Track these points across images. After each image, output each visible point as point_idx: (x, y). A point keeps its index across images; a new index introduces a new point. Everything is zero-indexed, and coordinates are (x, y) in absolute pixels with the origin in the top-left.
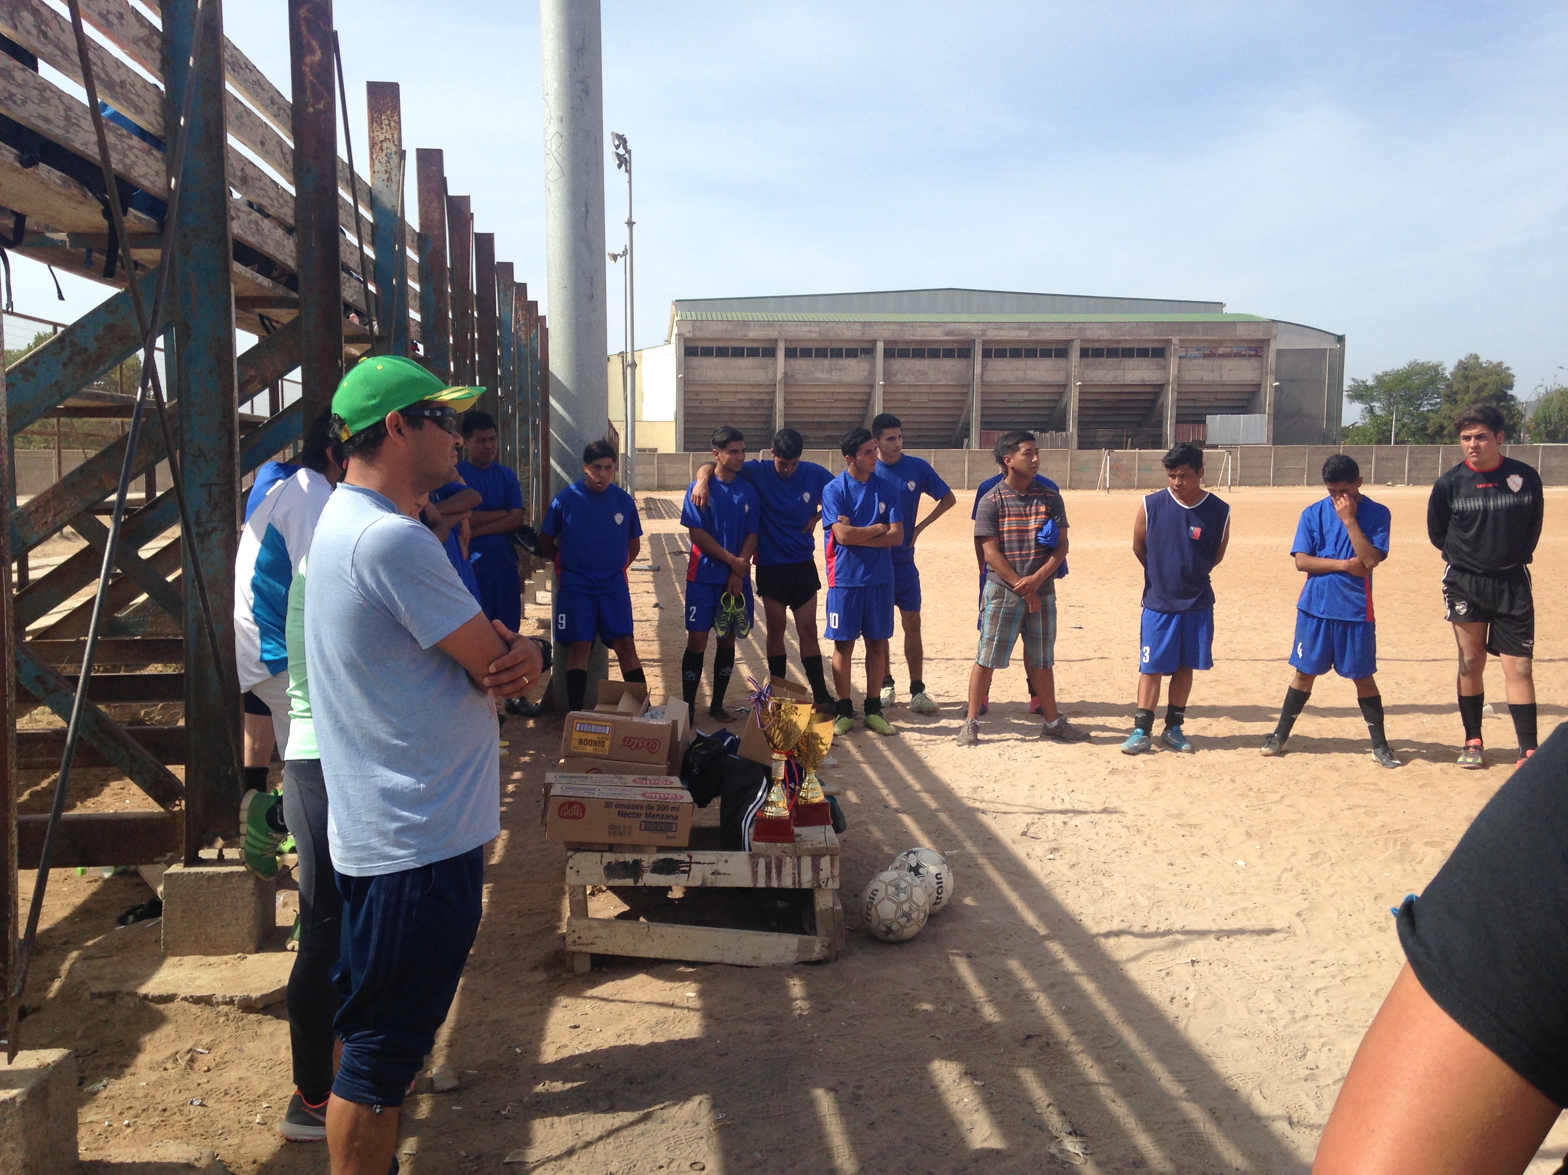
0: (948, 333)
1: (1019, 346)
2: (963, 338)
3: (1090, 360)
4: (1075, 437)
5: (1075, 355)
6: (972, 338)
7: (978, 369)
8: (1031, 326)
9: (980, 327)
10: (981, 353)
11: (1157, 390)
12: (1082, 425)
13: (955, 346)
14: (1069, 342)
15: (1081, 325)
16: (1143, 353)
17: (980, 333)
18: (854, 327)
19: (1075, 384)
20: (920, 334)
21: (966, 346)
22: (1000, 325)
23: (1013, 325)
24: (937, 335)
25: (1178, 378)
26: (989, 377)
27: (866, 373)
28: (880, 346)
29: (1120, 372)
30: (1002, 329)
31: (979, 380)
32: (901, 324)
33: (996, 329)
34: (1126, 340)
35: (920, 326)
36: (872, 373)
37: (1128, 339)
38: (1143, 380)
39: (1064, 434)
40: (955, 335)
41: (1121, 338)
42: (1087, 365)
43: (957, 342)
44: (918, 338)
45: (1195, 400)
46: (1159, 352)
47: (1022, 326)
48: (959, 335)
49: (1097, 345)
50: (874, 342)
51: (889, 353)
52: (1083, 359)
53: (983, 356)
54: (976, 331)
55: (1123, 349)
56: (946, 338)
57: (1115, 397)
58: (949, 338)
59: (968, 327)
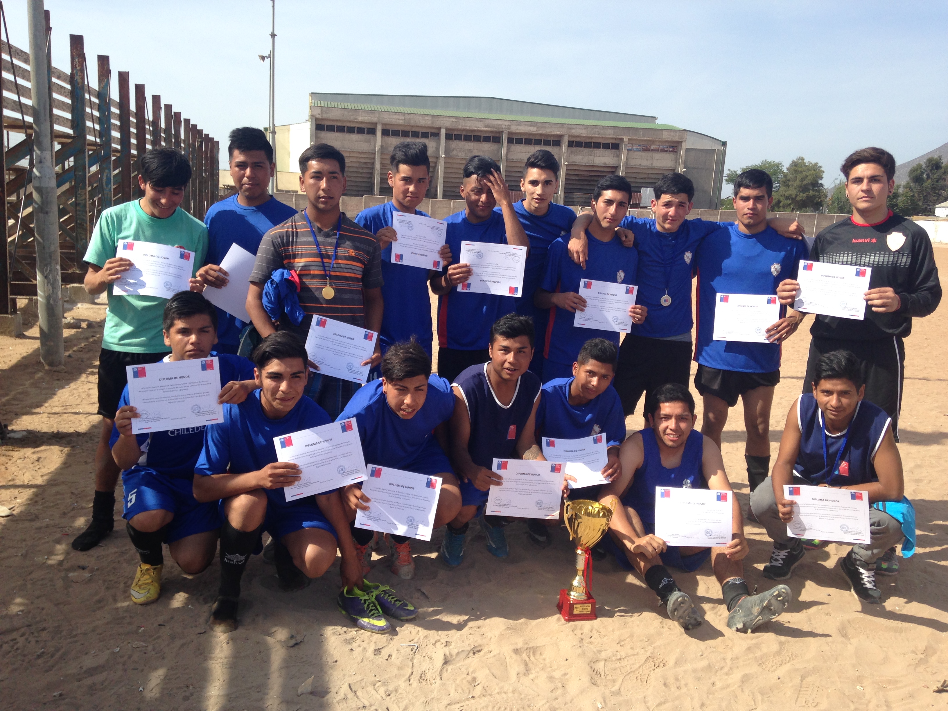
0: (487, 126)
1: (531, 137)
2: (495, 129)
3: (574, 149)
4: (562, 197)
6: (501, 130)
7: (504, 151)
8: (539, 125)
9: (507, 123)
10: (507, 141)
12: (568, 190)
13: (491, 135)
14: (561, 136)
15: (569, 126)
16: (606, 146)
17: (506, 127)
18: (427, 118)
20: (469, 125)
21: (498, 135)
22: (519, 123)
23: (527, 123)
24: (480, 127)
25: (626, 163)
26: (511, 156)
27: (434, 149)
28: (443, 132)
29: (591, 158)
30: (520, 125)
31: (505, 158)
32: (457, 118)
33: (517, 125)
34: (596, 137)
35: (469, 120)
36: (438, 149)
38: (605, 163)
40: (491, 128)
41: (593, 135)
42: (572, 152)
43: (492, 132)
44: (468, 128)
45: (635, 178)
46: (616, 146)
47: (533, 124)
48: (494, 127)
49: (578, 140)
50: (440, 129)
51: (449, 137)
52: (570, 148)
54: (504, 125)
55: (594, 143)
56: (485, 129)
57: (588, 173)
58: (487, 129)
59: (499, 122)
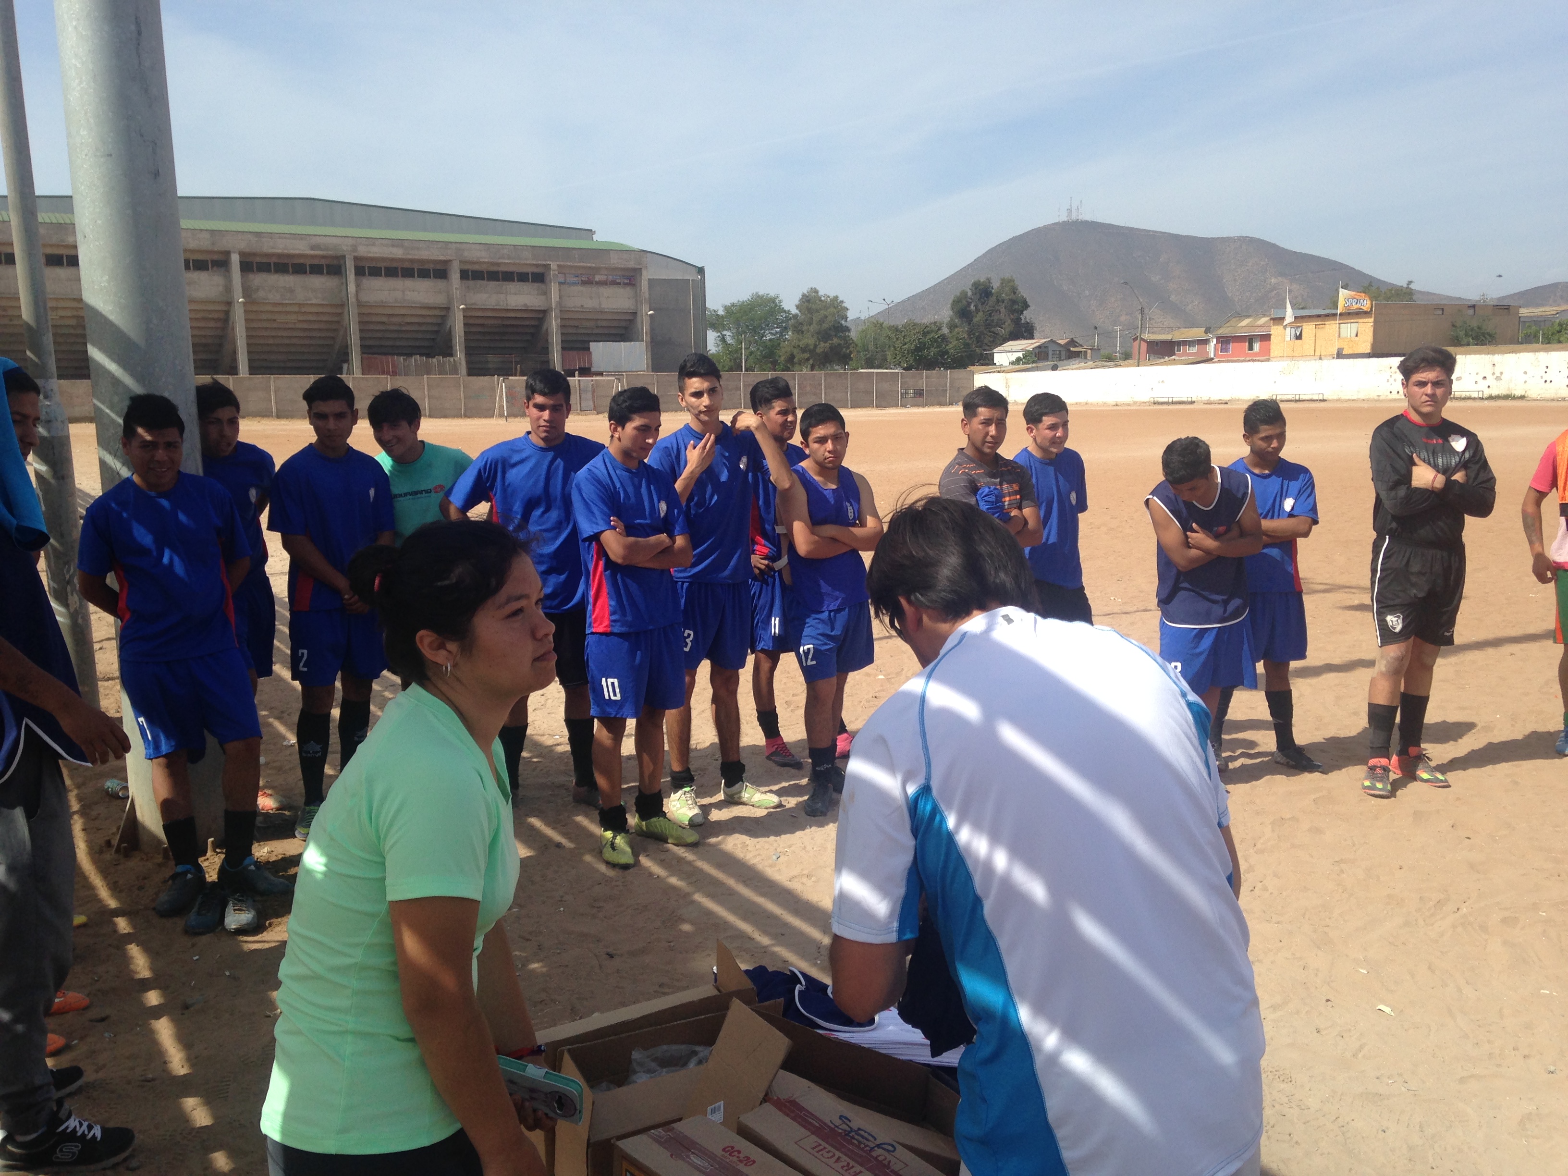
0: (313, 248)
1: (395, 265)
2: (330, 253)
3: (471, 283)
4: (464, 363)
5: (455, 276)
6: (340, 253)
7: (352, 288)
8: (406, 244)
9: (350, 242)
10: (353, 271)
11: (541, 316)
12: (469, 351)
13: (323, 262)
14: (447, 262)
16: (523, 277)
17: (350, 248)
18: (204, 236)
19: (458, 308)
20: (280, 247)
21: (335, 262)
22: (372, 241)
23: (384, 242)
24: (300, 248)
25: (559, 304)
26: (365, 297)
27: (221, 288)
28: (235, 259)
29: (502, 296)
30: (373, 245)
31: (354, 300)
32: (258, 234)
33: (367, 245)
34: (505, 263)
35: (280, 238)
36: (228, 289)
37: (507, 263)
38: (525, 305)
39: (452, 359)
40: (321, 250)
41: (501, 261)
42: (469, 288)
43: (324, 257)
44: (280, 251)
45: (577, 327)
46: (539, 278)
47: (395, 243)
48: (327, 249)
49: (476, 267)
50: (228, 253)
51: (247, 267)
52: (464, 281)
53: (356, 274)
54: (345, 246)
55: (503, 273)
56: (312, 252)
57: (499, 322)
58: (316, 252)
59: (335, 241)
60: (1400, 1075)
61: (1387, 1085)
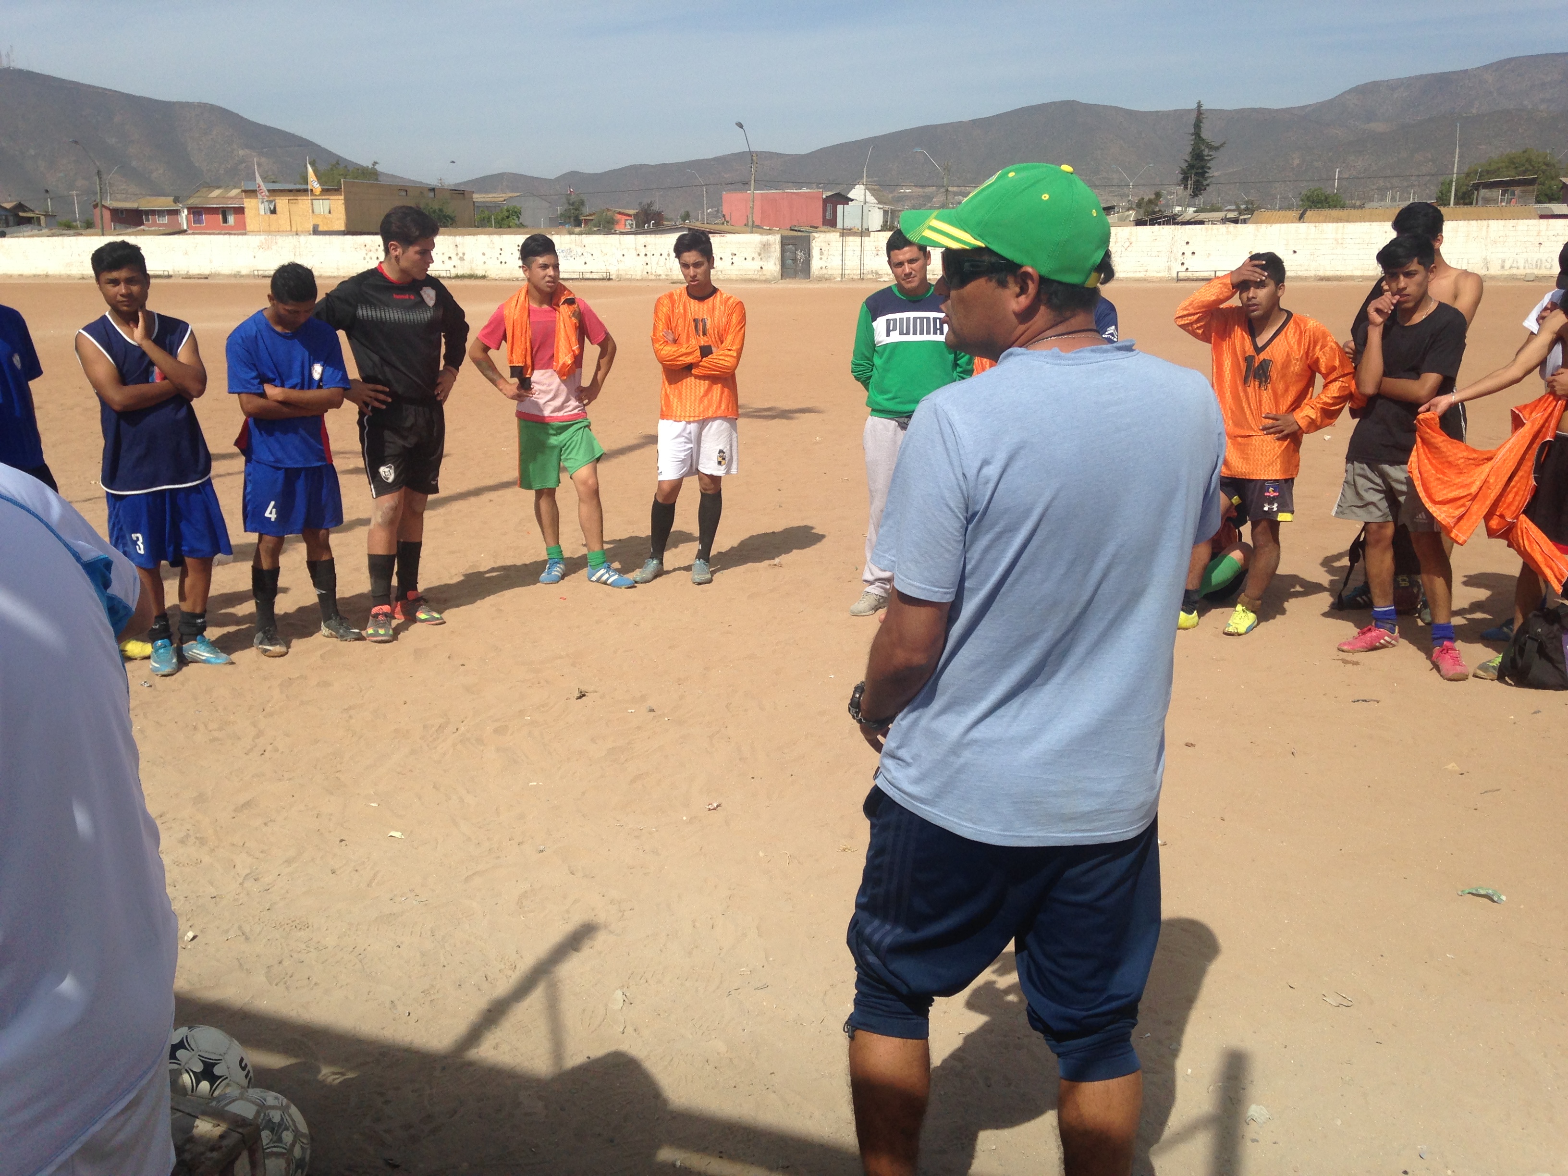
60: (411, 891)
61: (400, 903)
